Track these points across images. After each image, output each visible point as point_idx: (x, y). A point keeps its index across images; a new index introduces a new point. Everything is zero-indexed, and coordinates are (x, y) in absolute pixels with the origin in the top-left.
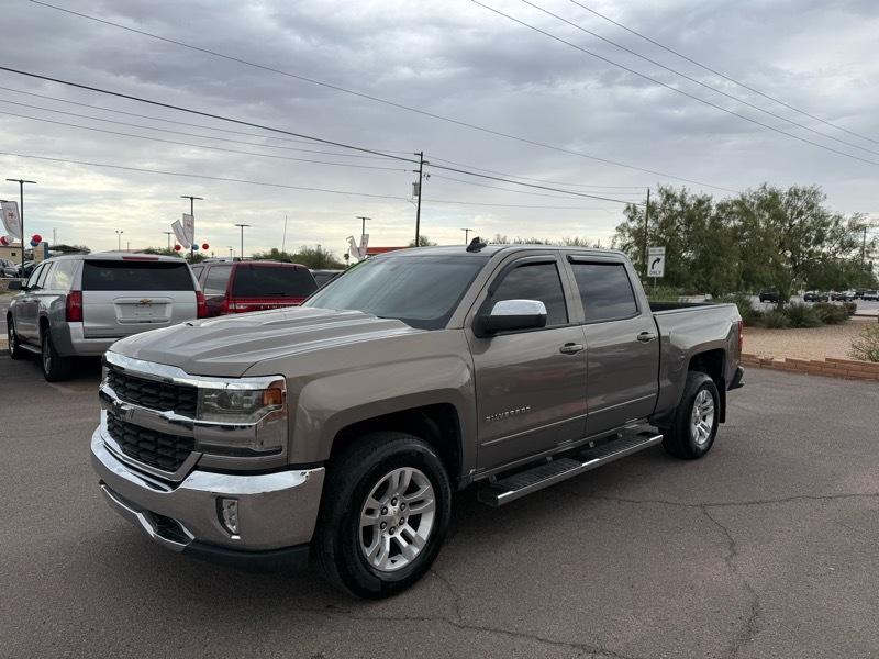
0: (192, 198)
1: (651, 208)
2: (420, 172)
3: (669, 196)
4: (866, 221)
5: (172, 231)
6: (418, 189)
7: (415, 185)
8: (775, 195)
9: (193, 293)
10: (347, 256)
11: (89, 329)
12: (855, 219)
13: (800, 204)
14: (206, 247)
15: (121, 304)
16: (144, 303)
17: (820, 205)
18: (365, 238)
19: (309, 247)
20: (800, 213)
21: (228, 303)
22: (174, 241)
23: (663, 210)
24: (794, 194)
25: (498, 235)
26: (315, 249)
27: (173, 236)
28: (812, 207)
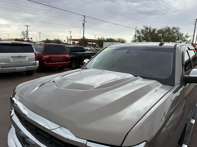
0: (27, 26)
1: (142, 31)
2: (84, 20)
3: (147, 28)
4: (189, 35)
5: (22, 34)
6: (84, 25)
7: (83, 24)
8: (169, 28)
9: (34, 53)
10: (64, 41)
11: (2, 65)
12: (187, 35)
13: (174, 31)
14: (31, 39)
15: (12, 57)
16: (19, 57)
17: (179, 31)
18: (71, 37)
19: (56, 39)
20: (174, 33)
21: (43, 56)
22: (23, 37)
23: (145, 32)
24: (174, 28)
25: (102, 37)
26: (57, 39)
27: (22, 35)
28: (177, 32)
